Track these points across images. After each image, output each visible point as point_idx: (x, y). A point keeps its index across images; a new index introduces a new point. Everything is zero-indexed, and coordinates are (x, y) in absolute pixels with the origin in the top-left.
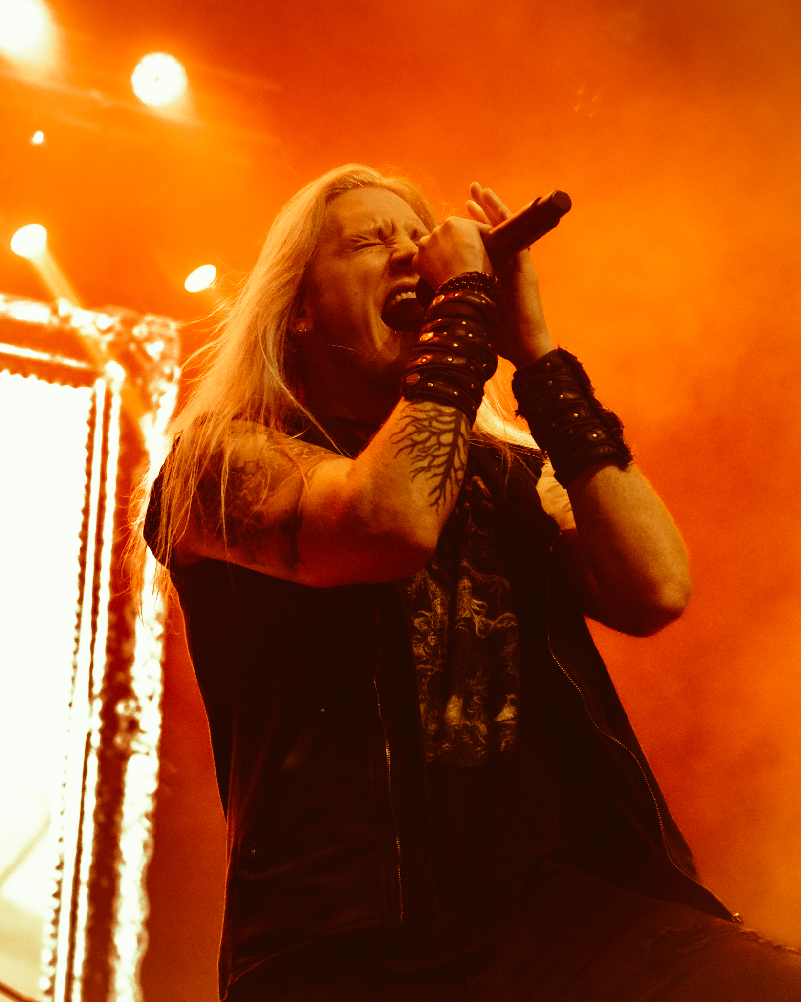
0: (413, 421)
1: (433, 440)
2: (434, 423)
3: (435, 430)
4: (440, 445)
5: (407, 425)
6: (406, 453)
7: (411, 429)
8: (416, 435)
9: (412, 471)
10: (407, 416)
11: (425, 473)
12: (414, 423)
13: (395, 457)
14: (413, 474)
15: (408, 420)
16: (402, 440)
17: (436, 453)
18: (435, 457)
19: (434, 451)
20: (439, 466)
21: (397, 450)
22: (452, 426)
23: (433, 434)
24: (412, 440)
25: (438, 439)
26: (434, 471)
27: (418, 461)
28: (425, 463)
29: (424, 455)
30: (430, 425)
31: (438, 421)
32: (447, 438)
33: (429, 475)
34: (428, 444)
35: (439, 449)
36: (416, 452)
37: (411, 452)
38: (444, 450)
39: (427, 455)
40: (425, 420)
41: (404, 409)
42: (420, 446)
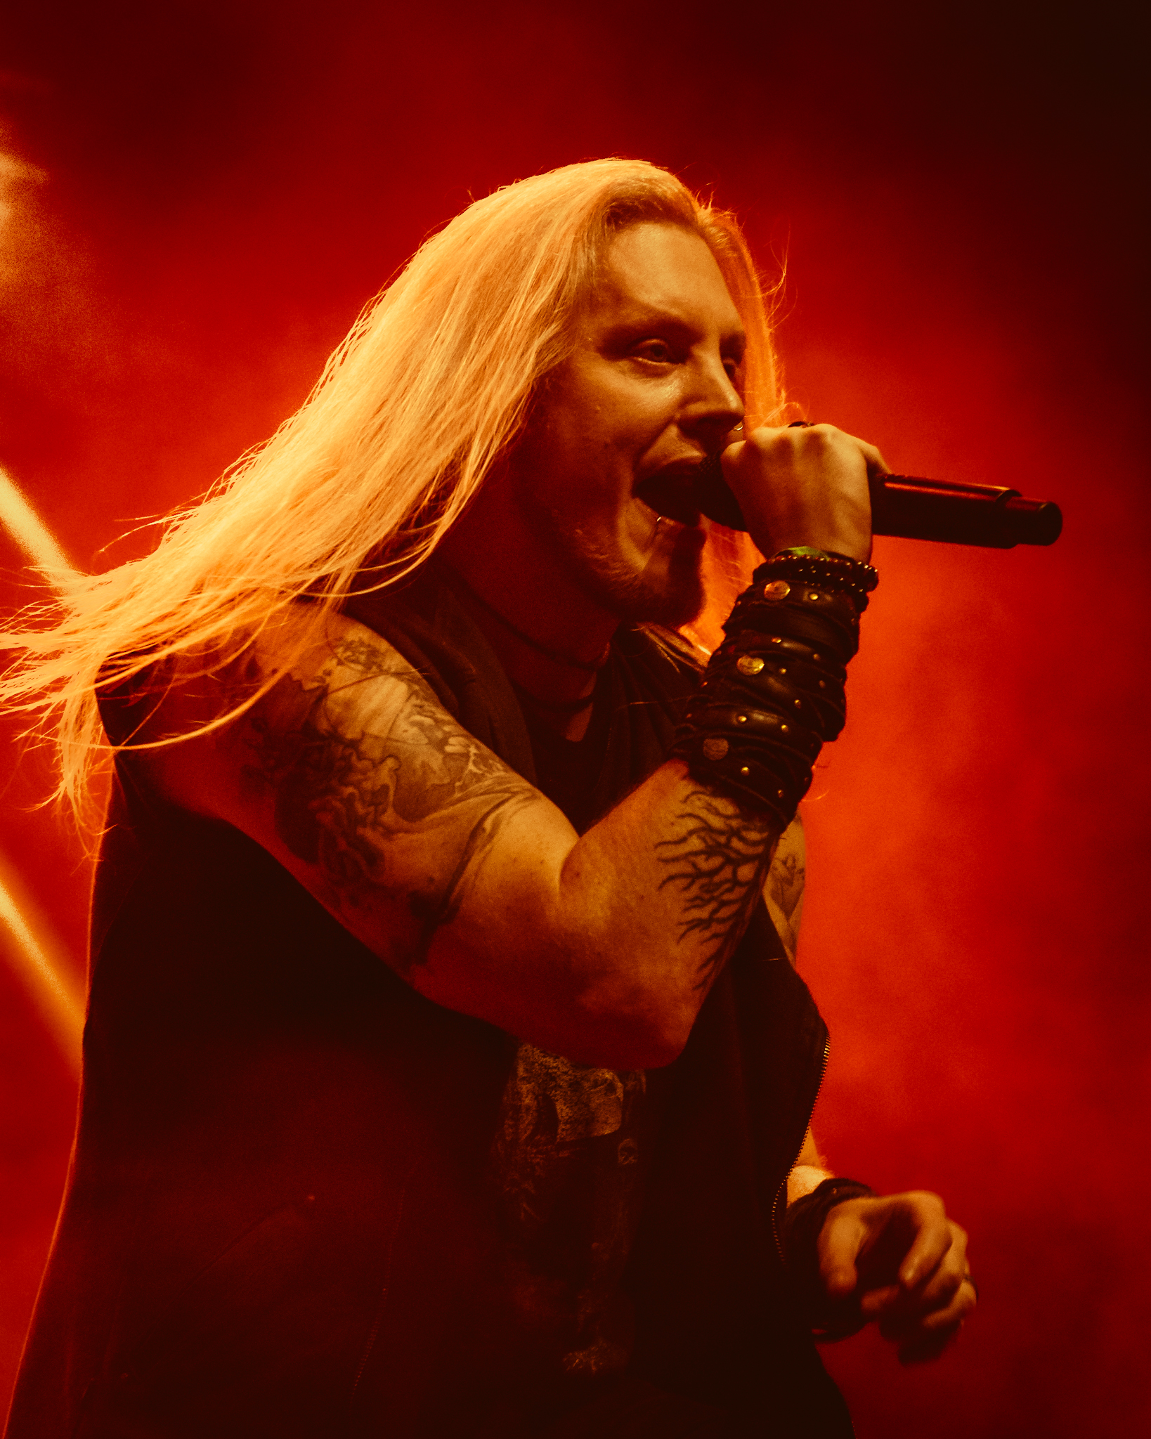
0: (703, 829)
1: (727, 873)
2: (736, 843)
3: (733, 855)
4: (735, 882)
5: (691, 833)
6: (681, 886)
7: (695, 843)
8: (703, 857)
9: (681, 924)
10: (690, 815)
11: (700, 931)
12: (702, 834)
13: (660, 887)
14: (684, 928)
15: (691, 824)
16: (675, 859)
17: (726, 897)
18: (723, 904)
19: (722, 894)
20: (722, 921)
21: (664, 875)
22: (760, 849)
23: (728, 861)
24: (694, 865)
25: (735, 873)
26: (716, 928)
27: (694, 907)
28: (704, 914)
29: (707, 896)
30: (728, 845)
31: (742, 839)
32: (746, 872)
33: (707, 934)
34: (717, 879)
35: (730, 890)
36: (695, 890)
37: (686, 888)
38: (738, 892)
39: (712, 899)
40: (721, 832)
41: (688, 797)
42: (704, 881)
